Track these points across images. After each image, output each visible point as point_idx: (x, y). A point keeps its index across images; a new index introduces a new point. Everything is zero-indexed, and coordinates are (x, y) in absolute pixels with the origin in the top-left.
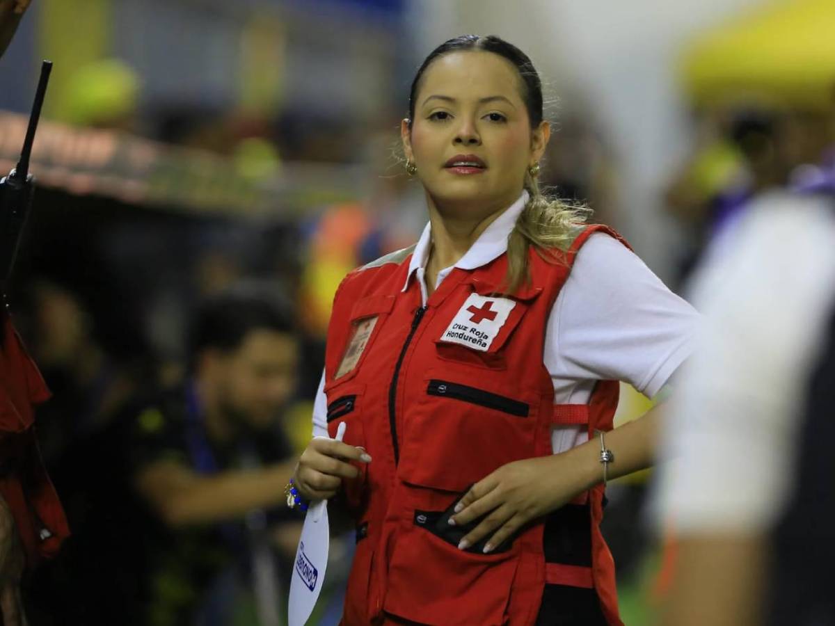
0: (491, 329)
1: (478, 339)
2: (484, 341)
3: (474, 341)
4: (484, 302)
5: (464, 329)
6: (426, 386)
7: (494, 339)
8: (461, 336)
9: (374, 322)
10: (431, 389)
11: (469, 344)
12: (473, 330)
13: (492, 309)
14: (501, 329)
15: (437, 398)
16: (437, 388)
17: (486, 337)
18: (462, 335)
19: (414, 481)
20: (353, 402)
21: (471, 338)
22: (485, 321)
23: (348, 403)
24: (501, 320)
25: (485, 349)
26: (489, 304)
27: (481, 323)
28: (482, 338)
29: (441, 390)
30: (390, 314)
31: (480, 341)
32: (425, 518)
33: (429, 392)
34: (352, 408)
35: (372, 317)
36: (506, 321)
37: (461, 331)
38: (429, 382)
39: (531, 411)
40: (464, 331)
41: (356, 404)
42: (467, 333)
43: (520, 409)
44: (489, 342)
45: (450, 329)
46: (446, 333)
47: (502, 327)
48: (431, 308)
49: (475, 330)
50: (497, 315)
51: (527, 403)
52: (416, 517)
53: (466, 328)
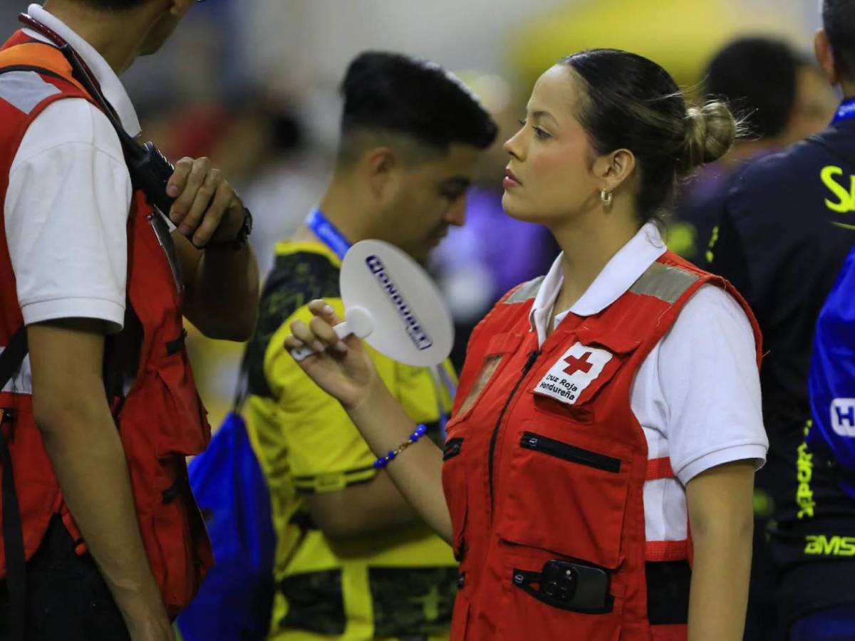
0: (582, 380)
1: (566, 391)
2: (573, 393)
3: (563, 393)
4: (584, 353)
5: (555, 381)
6: (520, 437)
7: (583, 391)
8: (551, 388)
9: (499, 361)
10: (524, 442)
11: (557, 396)
12: (563, 382)
13: (589, 361)
14: (593, 382)
15: (527, 451)
16: (528, 440)
17: (575, 389)
18: (552, 386)
19: (511, 539)
20: (460, 445)
21: (560, 390)
22: (579, 372)
23: (455, 446)
24: (594, 373)
25: (572, 402)
26: (587, 355)
27: (575, 374)
28: (571, 390)
29: (532, 444)
30: (513, 354)
31: (568, 393)
32: (523, 578)
33: (522, 445)
34: (458, 453)
35: (498, 356)
36: (600, 374)
37: (551, 383)
38: (522, 434)
39: (622, 466)
40: (554, 383)
41: (462, 448)
42: (558, 385)
43: (612, 465)
44: (577, 394)
45: (545, 380)
46: (540, 383)
47: (594, 380)
48: (544, 353)
49: (566, 381)
50: (592, 368)
51: (618, 458)
52: (514, 575)
53: (557, 379)
